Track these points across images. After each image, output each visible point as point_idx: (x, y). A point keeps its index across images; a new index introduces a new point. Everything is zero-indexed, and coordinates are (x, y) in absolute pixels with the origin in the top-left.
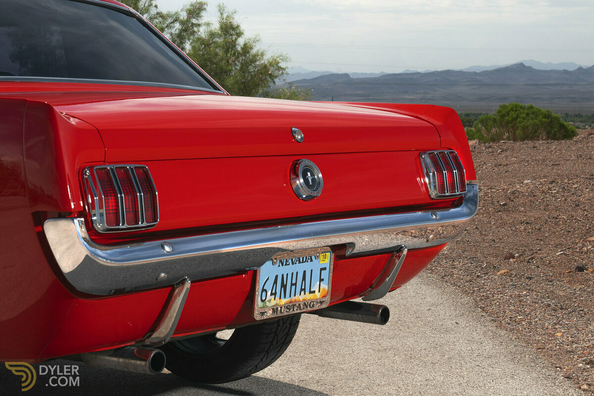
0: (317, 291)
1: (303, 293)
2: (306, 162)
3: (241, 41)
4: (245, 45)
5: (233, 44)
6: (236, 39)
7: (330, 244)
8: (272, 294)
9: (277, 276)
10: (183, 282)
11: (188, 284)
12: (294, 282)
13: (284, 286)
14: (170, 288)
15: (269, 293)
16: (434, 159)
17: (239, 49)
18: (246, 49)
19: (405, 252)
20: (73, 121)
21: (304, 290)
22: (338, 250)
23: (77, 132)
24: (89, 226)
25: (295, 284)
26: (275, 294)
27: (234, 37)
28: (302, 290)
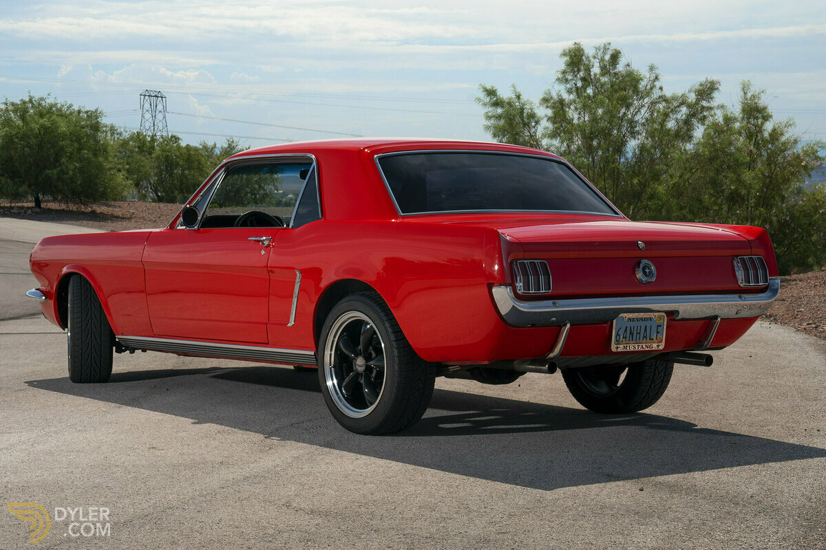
0: (655, 339)
1: (645, 339)
2: (644, 262)
3: (769, 127)
4: (774, 130)
5: (760, 129)
6: (762, 124)
7: (666, 309)
8: (623, 337)
9: (627, 327)
10: (565, 325)
11: (568, 325)
12: (638, 332)
13: (631, 334)
14: (558, 328)
15: (622, 337)
16: (743, 261)
17: (766, 135)
18: (775, 134)
19: (719, 319)
20: (508, 238)
21: (646, 337)
22: (671, 314)
23: (510, 243)
24: (514, 290)
25: (640, 333)
26: (626, 338)
27: (760, 121)
28: (644, 337)
